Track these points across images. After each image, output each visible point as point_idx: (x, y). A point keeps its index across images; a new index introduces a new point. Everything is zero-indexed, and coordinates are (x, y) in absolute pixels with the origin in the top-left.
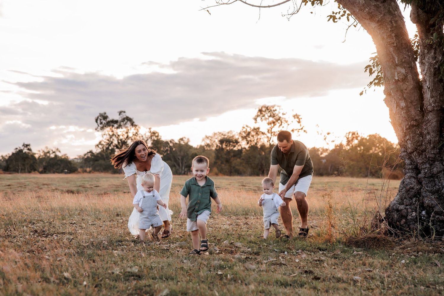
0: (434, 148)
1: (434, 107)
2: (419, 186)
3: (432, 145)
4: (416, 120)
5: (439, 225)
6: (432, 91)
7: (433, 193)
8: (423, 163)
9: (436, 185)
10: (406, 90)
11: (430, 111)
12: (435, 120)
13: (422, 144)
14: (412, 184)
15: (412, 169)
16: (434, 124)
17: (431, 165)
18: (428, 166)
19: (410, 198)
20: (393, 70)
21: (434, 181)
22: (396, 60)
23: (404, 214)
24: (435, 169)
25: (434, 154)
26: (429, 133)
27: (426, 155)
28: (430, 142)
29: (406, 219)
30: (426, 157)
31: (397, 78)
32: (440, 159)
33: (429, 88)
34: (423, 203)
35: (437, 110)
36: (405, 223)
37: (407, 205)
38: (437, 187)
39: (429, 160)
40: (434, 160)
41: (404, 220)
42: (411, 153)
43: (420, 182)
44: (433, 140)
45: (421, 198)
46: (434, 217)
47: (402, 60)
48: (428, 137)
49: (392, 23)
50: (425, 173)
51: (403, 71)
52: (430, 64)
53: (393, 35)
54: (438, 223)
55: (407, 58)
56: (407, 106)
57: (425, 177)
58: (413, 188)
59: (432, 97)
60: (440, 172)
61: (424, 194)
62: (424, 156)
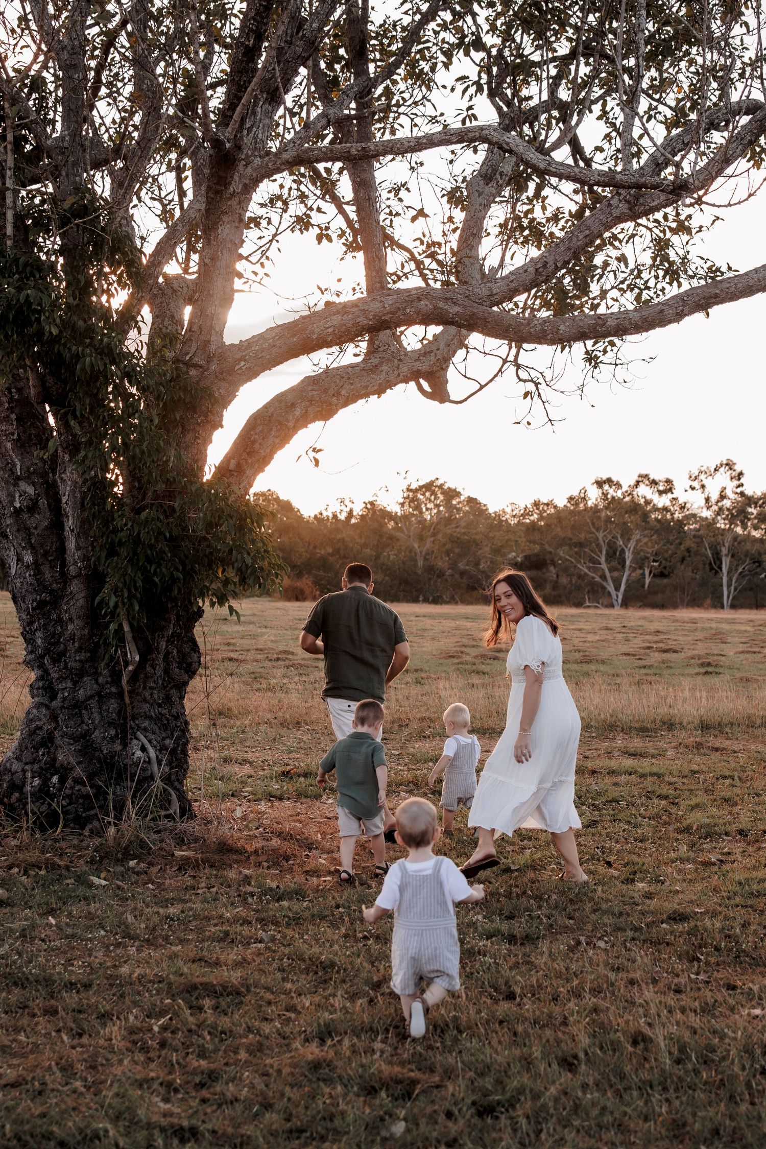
0: (79, 650)
1: (80, 569)
2: (53, 725)
3: (76, 645)
4: (52, 590)
5: (83, 804)
6: (78, 536)
7: (75, 739)
8: (61, 679)
9: (83, 722)
10: (36, 528)
11: (74, 577)
12: (83, 595)
13: (59, 642)
14: (40, 720)
15: (43, 688)
16: (81, 602)
17: (75, 683)
18: (69, 684)
19: (33, 747)
20: (11, 488)
21: (81, 715)
22: (18, 467)
23: (18, 782)
24: (81, 692)
25: (80, 661)
26: (71, 619)
27: (66, 664)
28: (72, 638)
29: (22, 793)
30: (66, 667)
31: (18, 505)
32: (92, 671)
33: (72, 531)
34: (55, 759)
35: (87, 575)
36: (19, 800)
37: (27, 764)
38: (85, 727)
39: (71, 673)
40: (81, 673)
41: (17, 795)
42: (42, 657)
43: (54, 718)
44: (78, 633)
45: (52, 749)
46: (72, 788)
47: (29, 468)
48: (70, 627)
49: (10, 392)
50: (64, 699)
51: (31, 490)
52: (75, 483)
53: (13, 416)
54: (81, 801)
55: (40, 464)
56: (36, 563)
57: (62, 707)
58: (40, 728)
59: (78, 548)
60: (91, 697)
61: (58, 741)
62: (62, 665)
